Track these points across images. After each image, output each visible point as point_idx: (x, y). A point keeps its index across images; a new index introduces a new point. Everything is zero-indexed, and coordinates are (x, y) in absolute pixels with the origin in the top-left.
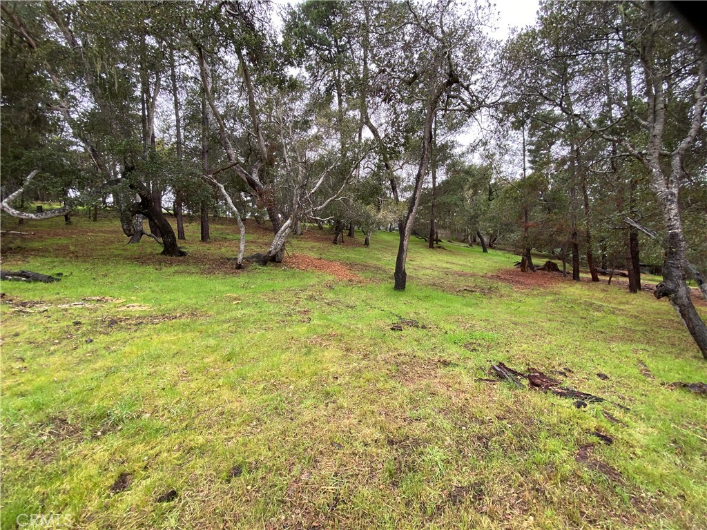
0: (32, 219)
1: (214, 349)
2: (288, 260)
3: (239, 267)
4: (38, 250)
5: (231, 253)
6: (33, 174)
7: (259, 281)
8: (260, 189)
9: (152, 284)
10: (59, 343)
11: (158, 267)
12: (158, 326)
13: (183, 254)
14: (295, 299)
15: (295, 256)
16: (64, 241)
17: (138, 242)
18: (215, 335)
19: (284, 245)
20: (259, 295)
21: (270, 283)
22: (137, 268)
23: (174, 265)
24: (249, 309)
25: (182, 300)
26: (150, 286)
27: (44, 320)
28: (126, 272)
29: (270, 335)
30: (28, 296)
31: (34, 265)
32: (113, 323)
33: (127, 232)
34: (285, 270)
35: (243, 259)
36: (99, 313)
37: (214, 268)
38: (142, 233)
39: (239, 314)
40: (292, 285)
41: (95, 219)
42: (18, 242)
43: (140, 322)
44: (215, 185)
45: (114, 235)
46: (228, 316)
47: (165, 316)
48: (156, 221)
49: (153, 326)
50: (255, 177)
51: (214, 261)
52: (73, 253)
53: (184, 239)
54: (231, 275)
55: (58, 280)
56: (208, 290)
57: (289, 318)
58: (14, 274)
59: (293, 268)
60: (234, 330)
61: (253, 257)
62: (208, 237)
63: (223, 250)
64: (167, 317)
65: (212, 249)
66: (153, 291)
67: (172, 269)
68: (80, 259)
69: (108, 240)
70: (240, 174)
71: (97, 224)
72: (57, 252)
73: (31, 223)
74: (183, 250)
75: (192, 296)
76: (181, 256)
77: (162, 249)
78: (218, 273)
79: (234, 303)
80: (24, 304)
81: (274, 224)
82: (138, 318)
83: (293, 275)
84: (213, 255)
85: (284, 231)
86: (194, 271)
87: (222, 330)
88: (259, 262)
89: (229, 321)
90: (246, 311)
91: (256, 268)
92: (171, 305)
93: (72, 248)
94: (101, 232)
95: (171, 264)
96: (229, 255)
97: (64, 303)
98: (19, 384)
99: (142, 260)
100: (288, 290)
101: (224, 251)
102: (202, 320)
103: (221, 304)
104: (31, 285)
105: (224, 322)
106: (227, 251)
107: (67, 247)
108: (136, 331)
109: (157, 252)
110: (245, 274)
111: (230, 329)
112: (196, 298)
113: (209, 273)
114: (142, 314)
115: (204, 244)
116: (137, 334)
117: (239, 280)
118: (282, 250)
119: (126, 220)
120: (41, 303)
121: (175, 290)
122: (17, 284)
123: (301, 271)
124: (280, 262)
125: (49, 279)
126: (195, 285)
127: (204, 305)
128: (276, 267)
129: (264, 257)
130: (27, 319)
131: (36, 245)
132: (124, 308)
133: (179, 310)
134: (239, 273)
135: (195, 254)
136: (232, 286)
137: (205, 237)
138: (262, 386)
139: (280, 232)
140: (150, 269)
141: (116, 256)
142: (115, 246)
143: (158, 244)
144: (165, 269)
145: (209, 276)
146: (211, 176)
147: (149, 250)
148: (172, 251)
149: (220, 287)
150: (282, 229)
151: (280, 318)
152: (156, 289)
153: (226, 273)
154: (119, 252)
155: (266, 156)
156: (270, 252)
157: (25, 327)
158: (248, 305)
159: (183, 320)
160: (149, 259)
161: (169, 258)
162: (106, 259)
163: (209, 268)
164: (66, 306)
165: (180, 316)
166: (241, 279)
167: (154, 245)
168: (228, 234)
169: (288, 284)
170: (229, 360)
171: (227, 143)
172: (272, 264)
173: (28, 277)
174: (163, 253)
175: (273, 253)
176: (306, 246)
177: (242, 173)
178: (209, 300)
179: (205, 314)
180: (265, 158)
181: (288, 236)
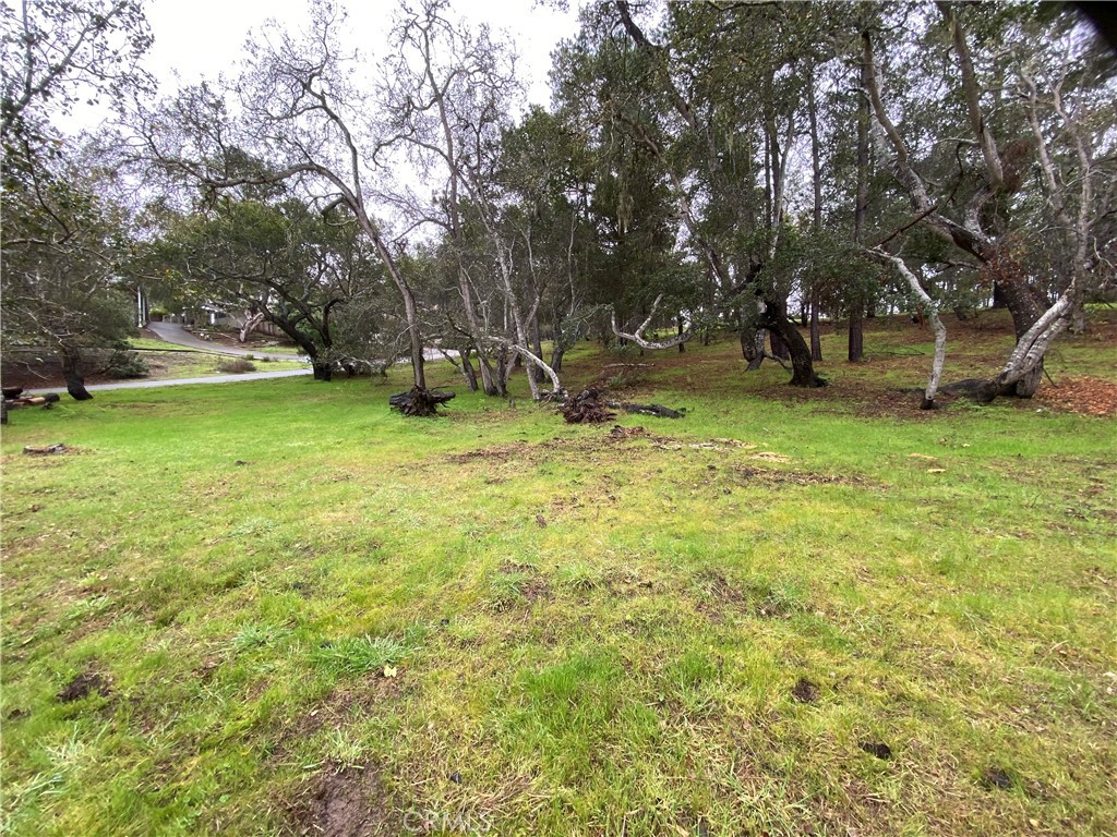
0: (658, 349)
1: (912, 546)
2: (1050, 392)
3: (928, 405)
4: (659, 383)
5: (905, 380)
6: (658, 299)
7: (978, 435)
8: (983, 247)
9: (785, 428)
10: (698, 488)
11: (788, 403)
12: (805, 488)
13: (821, 383)
14: (1086, 484)
15: (1071, 385)
16: (680, 372)
17: (758, 368)
18: (907, 522)
19: (1042, 360)
20: (984, 463)
21: (1008, 439)
22: (761, 404)
23: (811, 400)
24: (965, 487)
25: (834, 454)
26: (783, 430)
27: (681, 459)
28: (749, 409)
29: (1029, 548)
30: (661, 432)
31: (659, 398)
32: (748, 474)
33: (748, 355)
34: (1043, 415)
35: (938, 389)
36: (730, 459)
37: (876, 406)
38: (763, 355)
39: (947, 492)
40: (1070, 449)
41: (706, 344)
42: (644, 375)
43: (781, 479)
44: (884, 262)
45: (728, 361)
46: (923, 493)
47: (812, 475)
48: (785, 336)
49: (800, 488)
50: (972, 226)
51: (876, 394)
52: (690, 385)
53: (821, 359)
54: (913, 420)
55: (683, 416)
56: (875, 443)
57: (1081, 523)
58: (645, 409)
59: (1067, 411)
60: (941, 521)
61: (957, 386)
62: (862, 354)
63: (890, 375)
64: (816, 478)
65: (868, 374)
66: (789, 438)
67: (810, 406)
68: (697, 392)
69: (722, 368)
70: (936, 228)
71: (709, 349)
72: (675, 384)
73: (655, 353)
74: (820, 377)
75: (849, 450)
76: (819, 386)
77: (790, 377)
78: (887, 416)
79: (931, 471)
80: (659, 440)
81: (1015, 316)
82: (776, 473)
83: (1072, 427)
84: (872, 384)
85: (1046, 327)
86: (843, 410)
87: (918, 515)
88: (973, 395)
89: (927, 502)
90: (961, 490)
91: (967, 409)
92: (819, 461)
93: (689, 380)
94: (713, 358)
95: (806, 398)
96: (903, 383)
97: (692, 443)
98: (673, 524)
99: (765, 392)
100: (1061, 460)
101: (892, 376)
102: (873, 491)
103: (905, 471)
104: (661, 420)
105: (915, 502)
106: (898, 377)
107: (683, 378)
108: (778, 489)
109: (784, 381)
110: (944, 419)
111: (933, 517)
112: (855, 453)
113: (870, 415)
114: (781, 467)
115: (854, 366)
116: (781, 494)
117: (931, 430)
118: (1037, 370)
119: (748, 340)
120: (673, 440)
121: (818, 438)
122: (649, 419)
123: (1094, 420)
124: (1029, 397)
125: (675, 415)
126: (851, 433)
127: (872, 468)
128: (1019, 407)
129: (988, 386)
130: (666, 456)
131: (657, 377)
132: (757, 457)
133: (832, 470)
134: (930, 417)
135: (841, 384)
136: (919, 440)
137: (855, 354)
138: (1032, 647)
139: (1033, 330)
140: (778, 405)
141: (734, 388)
142: (730, 375)
143: (783, 370)
144: (798, 406)
145: (870, 419)
146: (879, 247)
147: (772, 379)
148: (806, 380)
149: (895, 441)
150: (1041, 322)
151: (1051, 518)
152: (792, 434)
153: (901, 416)
154: (735, 383)
155: (1001, 176)
156: (1004, 376)
157: (666, 464)
158: (962, 479)
159: (842, 486)
160: (774, 391)
161: (802, 390)
162: (726, 391)
163: (868, 407)
164: (696, 446)
165: (836, 479)
166: (936, 428)
167: (778, 371)
168: (897, 346)
169: (1057, 445)
170: (942, 573)
171: (913, 178)
172: (1007, 402)
173: (657, 412)
174: (792, 383)
175: (1013, 376)
176: (1100, 358)
177: (942, 228)
178: (879, 459)
179: (877, 482)
180: (997, 181)
181: (1058, 338)
